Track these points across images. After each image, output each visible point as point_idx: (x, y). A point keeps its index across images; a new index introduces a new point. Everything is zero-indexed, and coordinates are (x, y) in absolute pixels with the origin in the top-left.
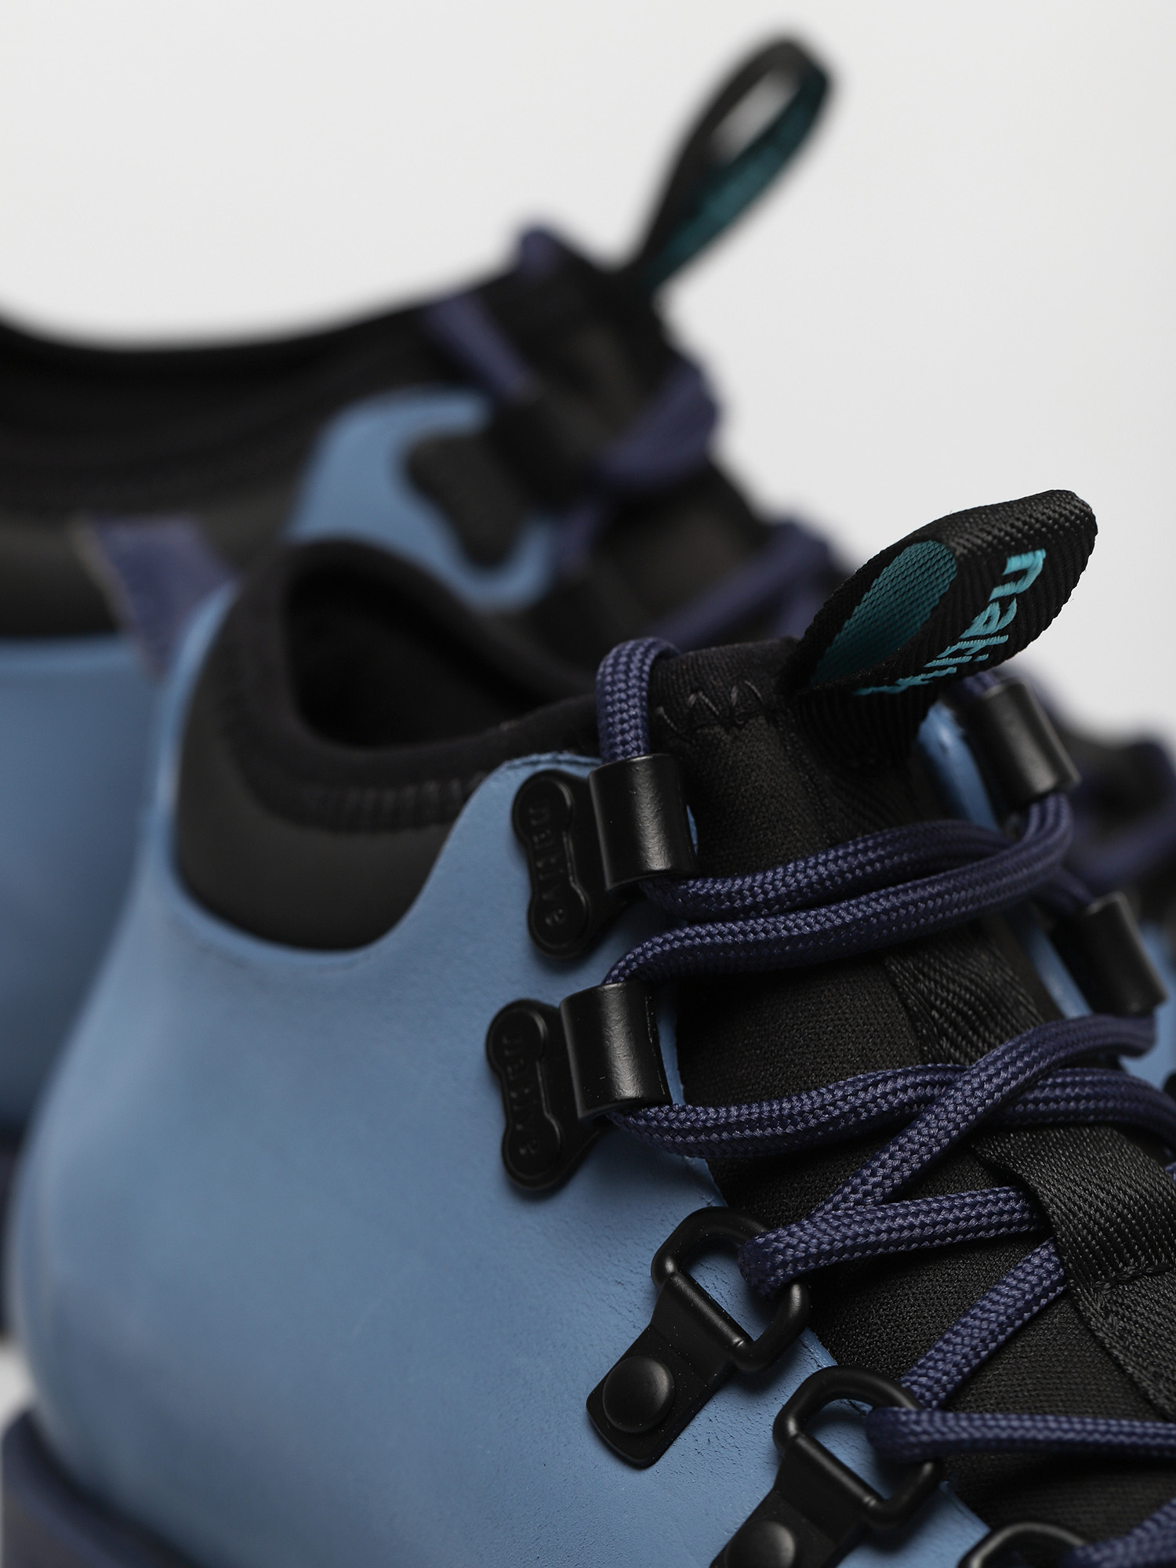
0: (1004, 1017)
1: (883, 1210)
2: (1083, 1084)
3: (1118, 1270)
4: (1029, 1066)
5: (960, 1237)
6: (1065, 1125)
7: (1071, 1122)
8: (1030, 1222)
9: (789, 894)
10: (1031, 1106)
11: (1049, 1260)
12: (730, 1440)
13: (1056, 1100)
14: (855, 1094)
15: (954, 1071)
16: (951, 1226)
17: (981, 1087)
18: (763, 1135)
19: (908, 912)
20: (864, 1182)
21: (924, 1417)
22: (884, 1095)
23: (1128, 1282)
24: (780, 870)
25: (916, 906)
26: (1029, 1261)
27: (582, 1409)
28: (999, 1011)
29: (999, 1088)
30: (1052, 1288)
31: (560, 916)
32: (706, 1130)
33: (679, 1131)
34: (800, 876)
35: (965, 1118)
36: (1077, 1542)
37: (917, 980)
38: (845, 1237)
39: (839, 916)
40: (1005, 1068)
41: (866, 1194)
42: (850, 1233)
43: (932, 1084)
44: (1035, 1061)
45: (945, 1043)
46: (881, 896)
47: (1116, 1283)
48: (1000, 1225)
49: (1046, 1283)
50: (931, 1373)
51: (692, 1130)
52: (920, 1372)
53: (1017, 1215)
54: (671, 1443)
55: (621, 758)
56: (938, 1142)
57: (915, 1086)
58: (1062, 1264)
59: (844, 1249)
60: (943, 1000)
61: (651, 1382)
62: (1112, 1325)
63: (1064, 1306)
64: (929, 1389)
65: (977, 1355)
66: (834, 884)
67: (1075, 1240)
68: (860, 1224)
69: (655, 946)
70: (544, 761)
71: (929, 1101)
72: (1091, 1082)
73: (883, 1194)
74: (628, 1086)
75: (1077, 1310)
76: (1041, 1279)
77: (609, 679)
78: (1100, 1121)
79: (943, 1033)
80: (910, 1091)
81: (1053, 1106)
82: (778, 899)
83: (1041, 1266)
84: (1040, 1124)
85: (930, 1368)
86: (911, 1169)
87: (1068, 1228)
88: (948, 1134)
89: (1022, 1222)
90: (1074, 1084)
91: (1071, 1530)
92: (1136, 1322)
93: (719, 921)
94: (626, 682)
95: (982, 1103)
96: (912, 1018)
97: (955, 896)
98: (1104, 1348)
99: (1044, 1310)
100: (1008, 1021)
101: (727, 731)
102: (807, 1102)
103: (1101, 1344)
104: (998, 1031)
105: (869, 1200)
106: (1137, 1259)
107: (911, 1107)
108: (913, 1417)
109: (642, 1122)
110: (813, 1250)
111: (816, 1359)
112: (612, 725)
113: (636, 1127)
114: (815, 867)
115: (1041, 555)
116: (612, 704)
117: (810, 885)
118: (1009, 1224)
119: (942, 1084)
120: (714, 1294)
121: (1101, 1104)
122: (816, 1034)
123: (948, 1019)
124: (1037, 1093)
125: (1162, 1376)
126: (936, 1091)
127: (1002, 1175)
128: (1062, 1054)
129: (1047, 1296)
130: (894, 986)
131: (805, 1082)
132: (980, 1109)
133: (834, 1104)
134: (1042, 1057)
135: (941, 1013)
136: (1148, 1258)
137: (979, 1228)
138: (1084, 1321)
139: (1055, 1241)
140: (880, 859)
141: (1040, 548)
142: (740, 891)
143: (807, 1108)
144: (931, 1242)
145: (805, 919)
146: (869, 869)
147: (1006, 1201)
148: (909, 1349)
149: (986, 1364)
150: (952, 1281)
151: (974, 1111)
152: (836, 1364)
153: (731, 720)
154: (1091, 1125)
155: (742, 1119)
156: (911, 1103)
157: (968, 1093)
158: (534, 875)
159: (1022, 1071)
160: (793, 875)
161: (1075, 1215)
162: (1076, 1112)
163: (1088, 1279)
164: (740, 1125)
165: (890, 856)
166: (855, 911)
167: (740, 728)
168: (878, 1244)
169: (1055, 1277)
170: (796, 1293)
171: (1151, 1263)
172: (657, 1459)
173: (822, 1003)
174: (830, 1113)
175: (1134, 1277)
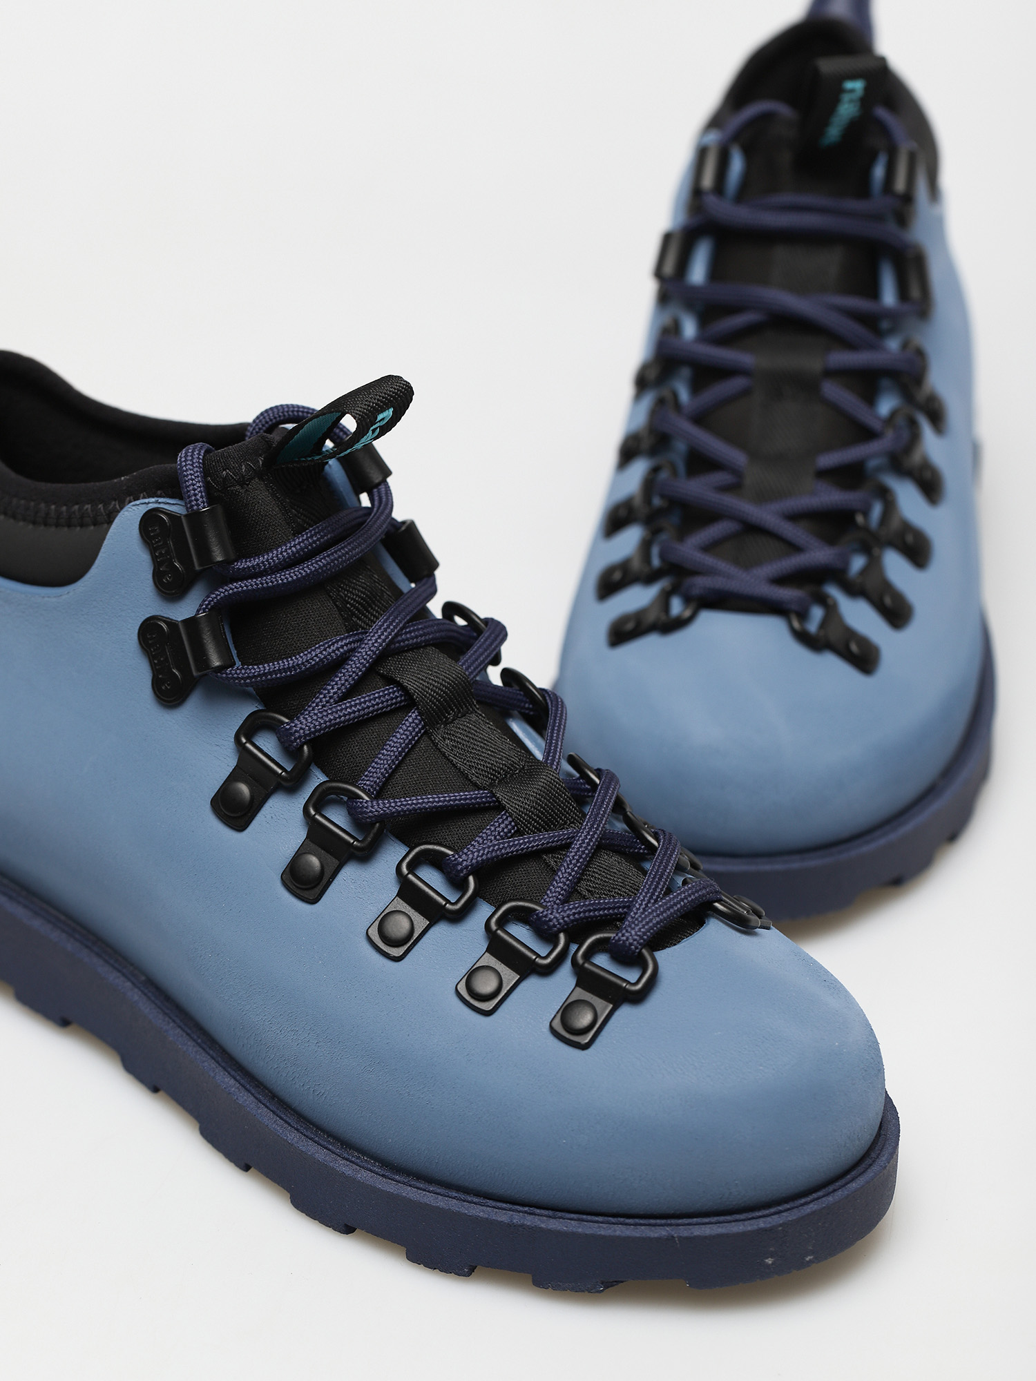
0: (378, 601)
1: (340, 706)
2: (418, 630)
3: (446, 717)
4: (395, 627)
5: (375, 713)
6: (412, 650)
7: (416, 647)
8: (405, 700)
9: (280, 563)
10: (397, 645)
11: (416, 719)
12: (282, 816)
13: (407, 640)
14: (321, 653)
15: (362, 633)
16: (371, 709)
17: (376, 641)
18: (281, 676)
19: (335, 564)
20: (329, 693)
21: (375, 803)
22: (334, 651)
23: (452, 722)
24: (275, 552)
25: (338, 560)
26: (407, 720)
27: (208, 806)
28: (376, 600)
29: (384, 641)
30: (420, 730)
31: (170, 578)
32: (255, 677)
33: (242, 678)
34: (285, 554)
35: (371, 658)
36: (450, 853)
37: (339, 591)
38: (325, 722)
39: (305, 571)
40: (385, 630)
41: (331, 697)
42: (327, 720)
43: (354, 642)
44: (398, 624)
45: (355, 619)
46: (322, 559)
47: (446, 724)
48: (392, 704)
49: (417, 730)
50: (371, 779)
51: (248, 677)
52: (366, 779)
53: (399, 699)
54: (253, 819)
55: (195, 508)
56: (360, 670)
57: (346, 645)
58: (423, 719)
59: (326, 727)
60: (352, 599)
61: (240, 792)
62: (447, 745)
63: (425, 738)
64: (372, 786)
65: (391, 768)
66: (299, 555)
67: (427, 708)
68: (332, 714)
69: (222, 592)
70: (151, 503)
71: (353, 650)
72: (421, 628)
73: (338, 697)
74: (216, 662)
75: (431, 739)
76: (414, 729)
77: (184, 464)
78: (427, 644)
79: (353, 614)
80: (345, 647)
81: (406, 642)
82: (275, 565)
83: (413, 722)
84: (401, 651)
85: (371, 776)
86: (349, 684)
87: (423, 703)
88: (364, 666)
89: (401, 701)
90: (414, 631)
91: (445, 846)
92: (458, 742)
93: (249, 579)
94: (192, 465)
95: (378, 649)
96: (340, 610)
97: (354, 552)
98: (446, 757)
99: (417, 742)
100: (380, 603)
101: (242, 488)
102: (299, 659)
103: (444, 754)
104: (377, 608)
105: (332, 701)
106: (453, 711)
107: (346, 654)
108: (370, 804)
109: (224, 675)
110: (313, 730)
111: (318, 778)
112: (189, 491)
113: (222, 678)
114: (290, 548)
115: (391, 410)
116: (187, 476)
117: (289, 557)
118: (396, 703)
119: (357, 641)
120: (265, 749)
121: (427, 637)
122: (298, 624)
123: (355, 607)
124: (399, 638)
125: (473, 766)
126: (356, 645)
127: (390, 681)
128: (408, 618)
129: (417, 736)
130: (330, 596)
131: (295, 647)
132: (377, 652)
133: (312, 659)
134: (400, 622)
135: (352, 605)
136: (458, 709)
137: (383, 708)
138: (435, 745)
139: (418, 709)
140: (318, 540)
141: (390, 408)
142: (258, 564)
143: (300, 662)
144: (363, 717)
145: (289, 574)
146: (314, 545)
147: (394, 692)
148: (358, 766)
149: (395, 771)
150: (373, 733)
151: (374, 653)
152: (327, 779)
153: (243, 482)
154: (423, 647)
155: (271, 670)
156: (346, 652)
157: (370, 645)
158: (154, 558)
159: (393, 631)
160: (281, 553)
161: (425, 696)
162: (416, 643)
163: (434, 724)
164: (270, 673)
165: (322, 537)
166: (312, 567)
167: (248, 485)
168: (340, 722)
169: (420, 727)
170: (305, 747)
171: (460, 711)
172: (248, 826)
173: (298, 609)
174: (311, 663)
175: (454, 720)
